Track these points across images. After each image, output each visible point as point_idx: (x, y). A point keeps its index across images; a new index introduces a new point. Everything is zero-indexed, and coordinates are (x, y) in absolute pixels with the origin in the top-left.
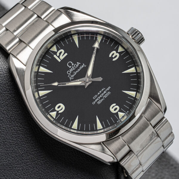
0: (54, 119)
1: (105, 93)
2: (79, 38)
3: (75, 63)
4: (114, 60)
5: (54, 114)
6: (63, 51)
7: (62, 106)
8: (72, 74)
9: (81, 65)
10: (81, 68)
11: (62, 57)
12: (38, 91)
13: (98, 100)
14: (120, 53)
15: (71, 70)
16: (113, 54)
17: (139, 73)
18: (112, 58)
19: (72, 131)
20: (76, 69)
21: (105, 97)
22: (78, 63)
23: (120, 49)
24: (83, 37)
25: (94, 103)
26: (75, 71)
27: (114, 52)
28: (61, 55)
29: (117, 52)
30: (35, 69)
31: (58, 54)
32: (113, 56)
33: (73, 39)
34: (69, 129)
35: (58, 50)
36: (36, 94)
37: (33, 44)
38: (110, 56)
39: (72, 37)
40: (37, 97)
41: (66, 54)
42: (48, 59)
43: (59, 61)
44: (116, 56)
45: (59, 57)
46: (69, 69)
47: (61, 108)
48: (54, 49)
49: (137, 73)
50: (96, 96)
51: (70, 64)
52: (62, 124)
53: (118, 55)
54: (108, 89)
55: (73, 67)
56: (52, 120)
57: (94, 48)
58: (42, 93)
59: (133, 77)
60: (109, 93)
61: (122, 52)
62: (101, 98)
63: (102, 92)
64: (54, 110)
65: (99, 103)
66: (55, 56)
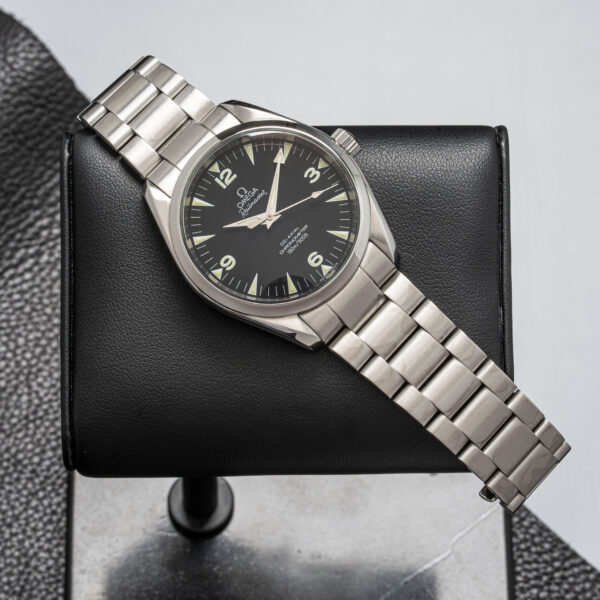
0: (220, 281)
1: (300, 235)
2: (254, 149)
3: (249, 189)
4: (312, 182)
5: (218, 272)
6: (229, 171)
7: (231, 259)
8: (245, 207)
9: (260, 192)
10: (259, 197)
11: (228, 181)
12: (191, 237)
13: (288, 247)
14: (321, 171)
15: (244, 202)
16: (310, 173)
17: (352, 201)
18: (309, 179)
19: (249, 298)
20: (252, 199)
21: (300, 241)
22: (255, 190)
23: (322, 164)
24: (260, 148)
25: (282, 252)
26: (250, 202)
27: (312, 169)
28: (226, 178)
29: (316, 169)
30: (186, 202)
31: (222, 177)
32: (311, 176)
33: (245, 152)
34: (243, 296)
35: (222, 169)
36: (189, 243)
37: (182, 165)
38: (306, 176)
39: (243, 148)
40: (190, 246)
41: (235, 176)
42: (206, 185)
43: (224, 187)
44: (315, 176)
45: (223, 181)
46: (240, 200)
47: (229, 262)
48: (215, 168)
49: (349, 201)
50: (284, 242)
51: (242, 192)
52: (233, 287)
53: (318, 173)
54: (304, 229)
55: (245, 196)
56: (216, 282)
57: (276, 164)
58: (198, 240)
59: (344, 208)
60: (306, 235)
61: (325, 169)
62: (293, 245)
63: (295, 234)
64: (219, 267)
65: (290, 251)
66: (217, 180)
